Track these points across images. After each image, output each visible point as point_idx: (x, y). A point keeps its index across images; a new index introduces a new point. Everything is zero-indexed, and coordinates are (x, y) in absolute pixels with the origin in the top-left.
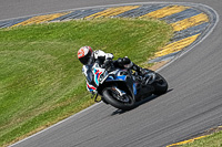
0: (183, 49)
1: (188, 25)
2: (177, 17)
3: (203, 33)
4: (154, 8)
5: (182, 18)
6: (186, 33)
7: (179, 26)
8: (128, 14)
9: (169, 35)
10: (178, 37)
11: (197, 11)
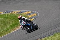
1: (32, 16)
2: (30, 14)
4: (24, 12)
8: (18, 13)
11: (34, 13)
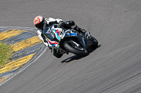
0: (20, 67)
1: (25, 46)
3: (38, 52)
5: (19, 40)
6: (23, 53)
7: (17, 47)
9: (9, 55)
10: (16, 56)
